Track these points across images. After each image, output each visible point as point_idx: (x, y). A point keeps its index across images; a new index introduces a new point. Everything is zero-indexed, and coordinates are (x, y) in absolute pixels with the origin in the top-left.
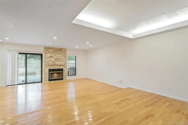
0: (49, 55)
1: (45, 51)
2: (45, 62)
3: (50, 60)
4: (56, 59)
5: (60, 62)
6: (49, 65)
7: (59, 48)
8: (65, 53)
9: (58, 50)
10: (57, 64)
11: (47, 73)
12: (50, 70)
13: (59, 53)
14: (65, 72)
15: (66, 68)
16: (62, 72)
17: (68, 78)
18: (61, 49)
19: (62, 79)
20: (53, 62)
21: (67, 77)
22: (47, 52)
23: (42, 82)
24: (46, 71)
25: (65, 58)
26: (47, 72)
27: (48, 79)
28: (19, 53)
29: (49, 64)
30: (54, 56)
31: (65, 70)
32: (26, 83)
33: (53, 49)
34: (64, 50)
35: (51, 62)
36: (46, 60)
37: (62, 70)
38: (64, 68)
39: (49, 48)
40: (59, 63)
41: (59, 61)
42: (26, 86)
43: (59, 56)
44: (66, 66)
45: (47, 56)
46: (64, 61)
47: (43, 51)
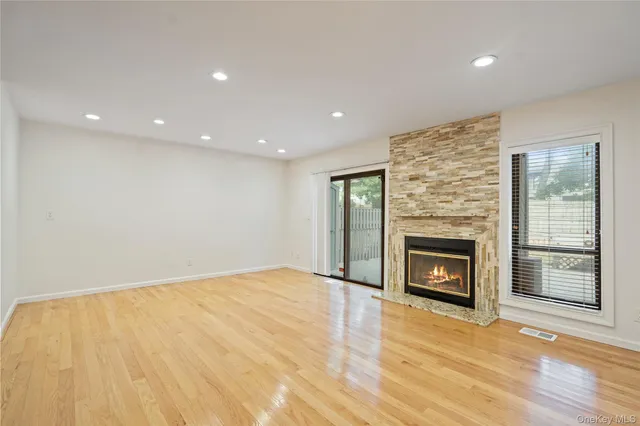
0: (406, 169)
1: (393, 156)
2: (391, 202)
3: (410, 195)
4: (436, 188)
5: (457, 204)
6: (405, 218)
7: (453, 125)
8: (489, 143)
9: (445, 137)
10: (440, 213)
11: (397, 253)
12: (411, 243)
13: (454, 149)
15: (493, 239)
16: (468, 258)
18: (461, 128)
20: (422, 205)
21: (507, 298)
22: (400, 159)
23: (381, 287)
24: (396, 244)
25: (491, 179)
26: (400, 250)
28: (333, 179)
29: (406, 211)
30: (425, 170)
31: (490, 249)
32: (346, 279)
33: (421, 139)
34: (479, 127)
35: (412, 204)
36: (395, 196)
37: (468, 247)
38: (481, 239)
39: (408, 137)
40: (453, 208)
41: (450, 198)
42: (347, 288)
43: (450, 166)
44: (496, 224)
45: (400, 177)
46: (482, 194)
47: (387, 156)
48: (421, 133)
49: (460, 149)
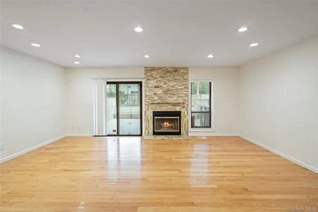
0: (152, 83)
1: (146, 76)
2: (146, 96)
3: (155, 94)
4: (166, 92)
5: (175, 98)
6: (153, 104)
7: (173, 68)
8: (185, 77)
9: (170, 72)
10: (168, 101)
11: (149, 118)
12: (156, 114)
13: (173, 77)
14: (186, 119)
15: (187, 110)
16: (178, 118)
17: (192, 132)
18: (176, 70)
19: (179, 133)
20: (160, 98)
21: (190, 129)
22: (150, 78)
23: (141, 135)
24: (148, 115)
25: (186, 90)
26: (151, 118)
27: (151, 131)
28: (108, 83)
29: (153, 101)
30: (162, 84)
31: (186, 114)
32: (118, 135)
33: (160, 71)
34: (182, 71)
35: (156, 98)
36: (148, 94)
37: (178, 114)
38: (183, 111)
39: (154, 69)
40: (173, 99)
41: (172, 96)
42: (118, 140)
43: (172, 84)
44: (188, 105)
45: (150, 85)
46: (183, 95)
47: (144, 76)
48: (159, 69)
49: (176, 78)
